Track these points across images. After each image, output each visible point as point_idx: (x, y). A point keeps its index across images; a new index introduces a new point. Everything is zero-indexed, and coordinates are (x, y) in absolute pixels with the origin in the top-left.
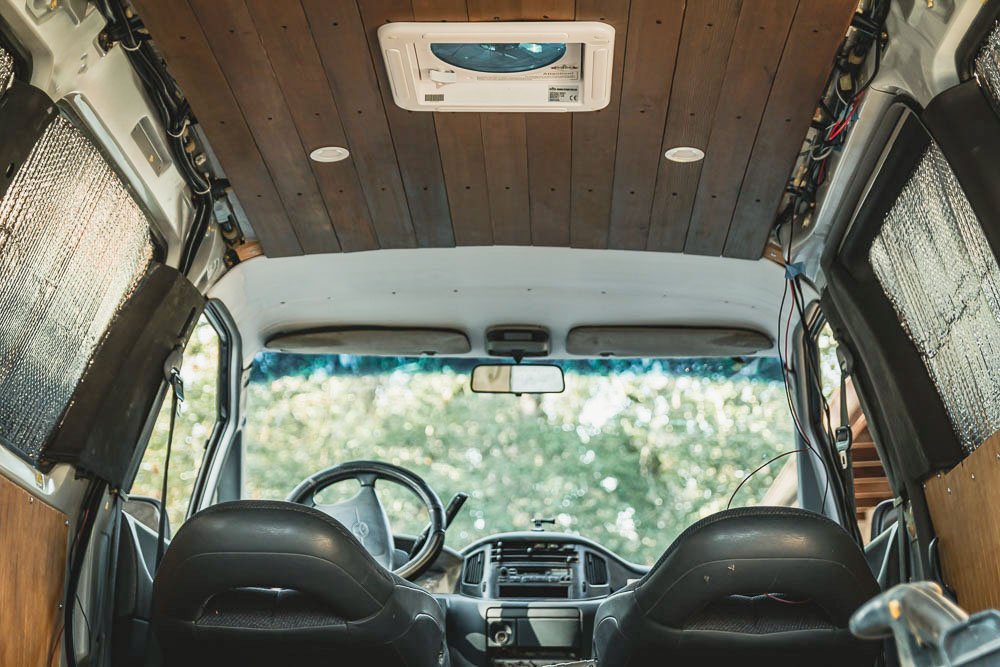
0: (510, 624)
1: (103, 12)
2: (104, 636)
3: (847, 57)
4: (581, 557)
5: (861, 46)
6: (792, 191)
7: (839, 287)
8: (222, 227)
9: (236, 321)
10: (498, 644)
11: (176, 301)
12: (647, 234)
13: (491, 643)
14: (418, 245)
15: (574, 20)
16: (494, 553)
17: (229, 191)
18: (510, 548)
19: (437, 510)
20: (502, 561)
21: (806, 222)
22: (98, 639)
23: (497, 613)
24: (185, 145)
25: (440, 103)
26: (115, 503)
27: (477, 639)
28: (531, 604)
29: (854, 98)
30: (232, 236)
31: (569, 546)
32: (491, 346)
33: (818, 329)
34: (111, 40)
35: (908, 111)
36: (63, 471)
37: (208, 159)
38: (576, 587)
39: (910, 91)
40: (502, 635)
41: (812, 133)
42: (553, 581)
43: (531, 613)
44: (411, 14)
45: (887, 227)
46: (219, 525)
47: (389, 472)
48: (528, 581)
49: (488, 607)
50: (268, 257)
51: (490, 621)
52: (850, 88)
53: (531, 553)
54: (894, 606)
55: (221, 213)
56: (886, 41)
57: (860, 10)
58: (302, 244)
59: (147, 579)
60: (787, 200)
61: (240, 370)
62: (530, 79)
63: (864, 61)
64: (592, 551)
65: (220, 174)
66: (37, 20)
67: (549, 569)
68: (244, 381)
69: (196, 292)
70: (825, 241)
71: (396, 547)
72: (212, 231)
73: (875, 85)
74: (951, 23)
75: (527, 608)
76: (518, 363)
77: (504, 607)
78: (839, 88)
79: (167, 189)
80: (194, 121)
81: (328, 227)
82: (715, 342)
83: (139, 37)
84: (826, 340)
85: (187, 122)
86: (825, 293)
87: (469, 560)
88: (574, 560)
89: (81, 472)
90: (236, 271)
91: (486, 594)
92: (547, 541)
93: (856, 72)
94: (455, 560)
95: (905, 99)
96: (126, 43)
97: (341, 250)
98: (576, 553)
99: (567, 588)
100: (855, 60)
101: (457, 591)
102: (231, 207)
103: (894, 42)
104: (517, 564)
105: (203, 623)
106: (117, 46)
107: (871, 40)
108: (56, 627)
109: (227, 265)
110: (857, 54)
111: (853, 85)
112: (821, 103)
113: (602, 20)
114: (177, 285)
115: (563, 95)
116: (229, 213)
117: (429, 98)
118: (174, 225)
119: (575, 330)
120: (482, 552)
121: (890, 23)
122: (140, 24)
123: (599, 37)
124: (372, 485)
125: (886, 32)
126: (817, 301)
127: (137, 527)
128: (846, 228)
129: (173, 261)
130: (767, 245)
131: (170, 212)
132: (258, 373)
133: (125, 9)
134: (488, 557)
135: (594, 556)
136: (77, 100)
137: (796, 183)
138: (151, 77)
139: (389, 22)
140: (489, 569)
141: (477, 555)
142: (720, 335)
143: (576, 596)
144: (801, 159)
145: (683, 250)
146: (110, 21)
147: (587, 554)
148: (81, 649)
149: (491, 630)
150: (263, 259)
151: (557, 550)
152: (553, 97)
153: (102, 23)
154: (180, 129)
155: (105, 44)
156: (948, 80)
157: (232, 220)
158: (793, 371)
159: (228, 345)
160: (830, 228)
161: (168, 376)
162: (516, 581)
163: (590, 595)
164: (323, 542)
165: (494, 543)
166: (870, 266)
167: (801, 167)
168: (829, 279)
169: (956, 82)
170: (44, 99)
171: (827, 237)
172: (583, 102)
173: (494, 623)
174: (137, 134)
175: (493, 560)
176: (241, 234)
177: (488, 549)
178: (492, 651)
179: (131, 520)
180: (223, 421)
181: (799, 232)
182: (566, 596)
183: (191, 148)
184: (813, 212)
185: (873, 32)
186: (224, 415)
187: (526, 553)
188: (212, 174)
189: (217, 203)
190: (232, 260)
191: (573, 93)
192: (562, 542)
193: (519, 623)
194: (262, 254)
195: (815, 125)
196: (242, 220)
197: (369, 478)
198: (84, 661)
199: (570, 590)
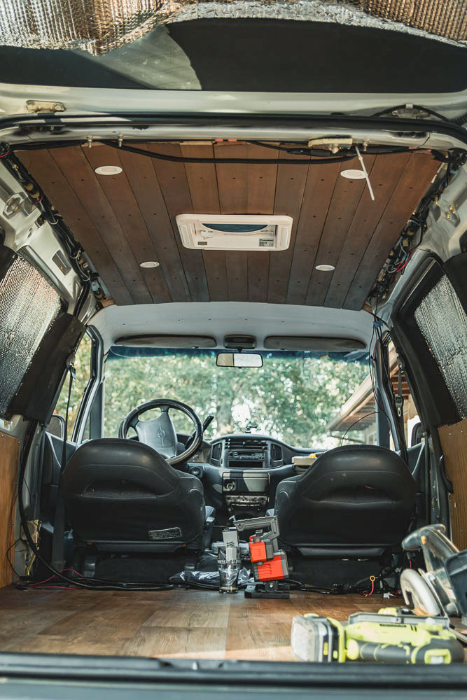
0: (234, 480)
1: (40, 209)
2: (37, 495)
3: (406, 231)
4: (269, 447)
5: (413, 228)
6: (378, 282)
7: (399, 328)
8: (95, 293)
9: (101, 334)
10: (229, 490)
11: (72, 330)
12: (306, 299)
13: (225, 489)
14: (192, 301)
15: (273, 215)
16: (226, 444)
17: (99, 278)
18: (234, 442)
19: (199, 425)
20: (231, 448)
21: (384, 297)
22: (34, 496)
23: (228, 475)
24: (78, 261)
25: (205, 246)
26: (42, 429)
27: (218, 487)
28: (245, 471)
29: (410, 252)
30: (100, 296)
31: (263, 441)
32: (226, 345)
33: (387, 342)
34: (43, 220)
35: (434, 261)
36: (17, 419)
37: (89, 265)
38: (266, 462)
39: (437, 253)
40: (230, 485)
41: (388, 261)
42: (255, 459)
43: (244, 475)
44: (192, 210)
45: (423, 304)
46: (95, 450)
47: (175, 405)
48: (243, 459)
49: (223, 471)
50: (118, 305)
51: (224, 478)
52: (407, 245)
53: (245, 445)
54: (423, 538)
55: (95, 287)
56: (426, 228)
57: (414, 214)
58: (135, 300)
59: (58, 465)
60: (375, 286)
61: (102, 355)
62: (250, 235)
63: (415, 234)
64: (276, 443)
65: (94, 271)
66: (8, 217)
67: (254, 453)
68: (104, 360)
69: (82, 324)
70: (394, 307)
71: (179, 441)
72: (91, 295)
73: (420, 247)
74: (459, 226)
75: (242, 473)
76: (240, 353)
77: (231, 472)
78: (402, 245)
79: (68, 280)
80: (83, 250)
81: (148, 294)
82: (337, 345)
83: (57, 218)
84: (391, 346)
85: (80, 251)
86: (392, 329)
87: (214, 446)
88: (266, 448)
89: (25, 418)
90: (102, 312)
91: (222, 465)
92: (252, 439)
93: (411, 239)
94: (208, 446)
95: (434, 255)
96: (51, 221)
97: (153, 303)
98: (267, 445)
99: (262, 463)
100: (410, 234)
101: (208, 462)
102: (99, 284)
103: (430, 229)
104: (238, 450)
105: (87, 495)
106: (47, 223)
107: (418, 227)
108: (14, 495)
109: (97, 309)
110: (411, 231)
111: (409, 244)
112: (393, 249)
113: (287, 215)
114: (73, 323)
115: (266, 243)
116: (99, 286)
117: (199, 243)
118: (72, 295)
119: (268, 338)
120: (221, 443)
121: (428, 221)
122: (57, 212)
123: (285, 223)
124: (167, 411)
125: (426, 224)
126: (388, 332)
127: (52, 438)
128: (404, 302)
129: (71, 311)
130: (364, 304)
131: (70, 289)
132: (111, 355)
133: (50, 207)
134: (224, 446)
135: (275, 445)
136: (27, 248)
137: (380, 279)
138: (62, 233)
139: (181, 213)
140: (224, 452)
141: (218, 444)
142: (340, 342)
143: (267, 467)
144: (382, 270)
145: (323, 306)
146: (43, 212)
147: (272, 445)
148: (26, 503)
149: (225, 483)
150: (115, 306)
151: (258, 443)
152: (261, 244)
153: (40, 213)
154: (76, 255)
155: (40, 222)
156: (455, 251)
157: (100, 289)
158: (375, 360)
159: (97, 343)
160: (396, 302)
161: (68, 367)
162: (237, 459)
163: (273, 466)
164: (145, 459)
165: (226, 439)
166: (415, 319)
167: (382, 273)
168: (394, 324)
169: (460, 252)
170: (11, 252)
171: (394, 305)
172: (276, 247)
173: (227, 480)
174: (55, 259)
175: (226, 448)
176: (104, 295)
177: (224, 442)
178: (225, 493)
179: (50, 435)
180: (93, 378)
181: (380, 301)
182: (262, 467)
183: (81, 262)
184: (388, 293)
185: (420, 223)
186: (94, 375)
187: (242, 444)
188: (91, 271)
189: (93, 283)
190: (99, 307)
191: (271, 242)
192: (260, 439)
193: (238, 480)
194: (115, 304)
195: (390, 257)
196: (105, 289)
197: (166, 408)
198: (28, 508)
199: (264, 464)
